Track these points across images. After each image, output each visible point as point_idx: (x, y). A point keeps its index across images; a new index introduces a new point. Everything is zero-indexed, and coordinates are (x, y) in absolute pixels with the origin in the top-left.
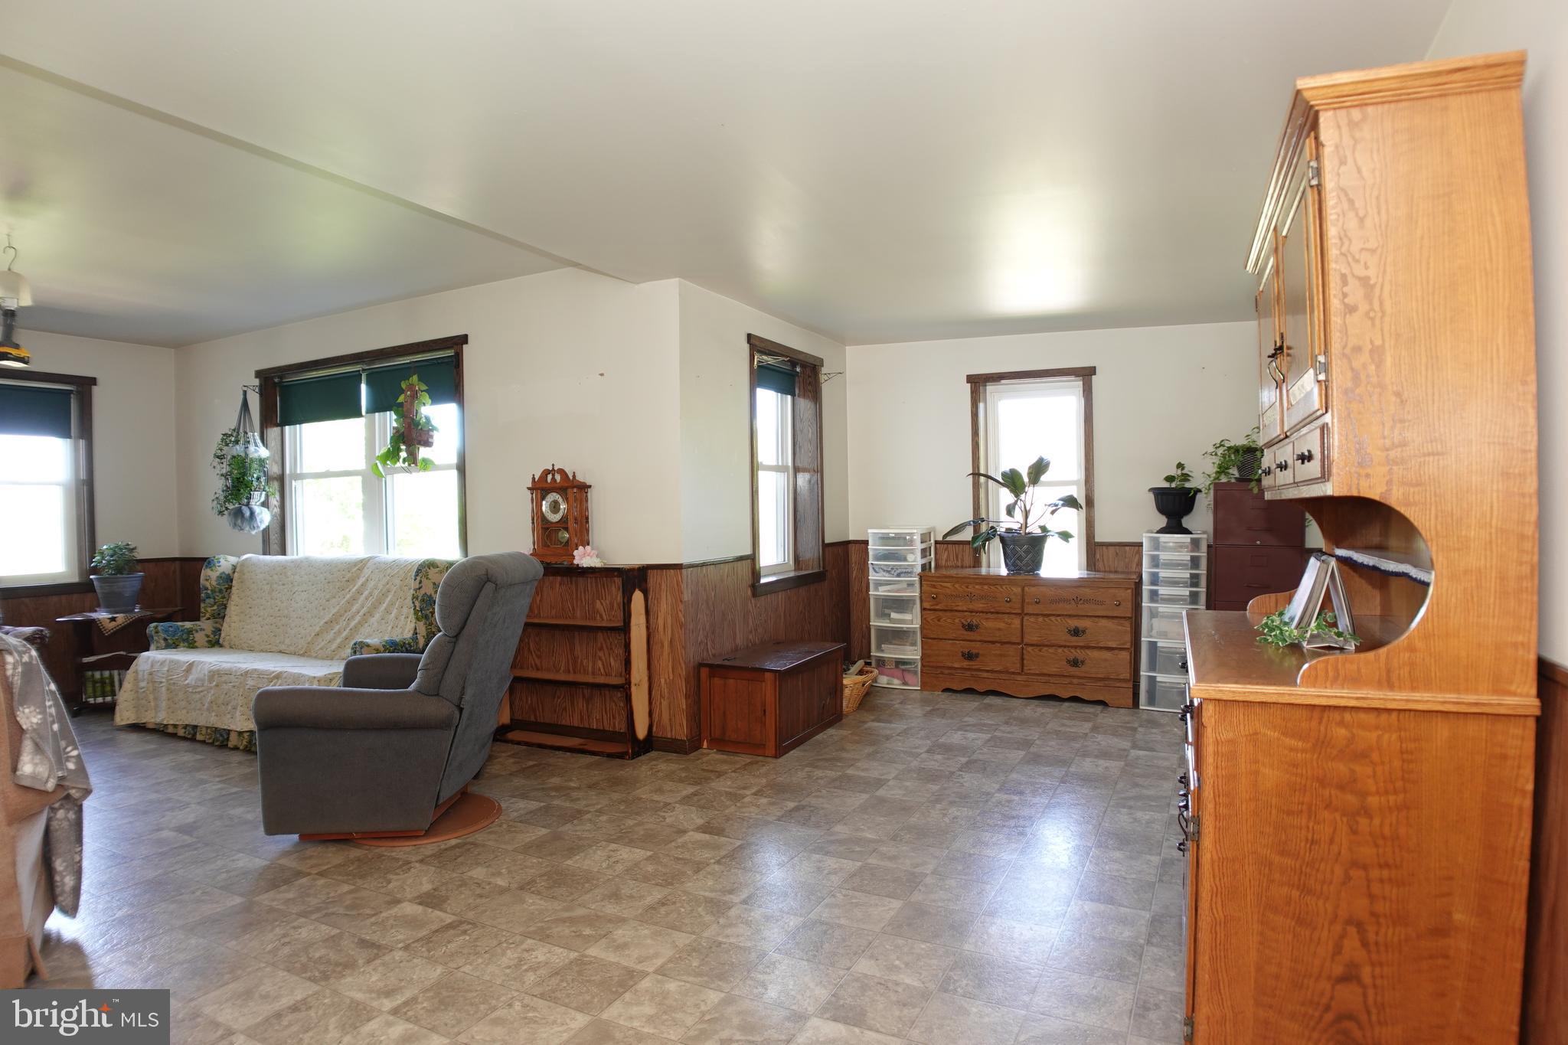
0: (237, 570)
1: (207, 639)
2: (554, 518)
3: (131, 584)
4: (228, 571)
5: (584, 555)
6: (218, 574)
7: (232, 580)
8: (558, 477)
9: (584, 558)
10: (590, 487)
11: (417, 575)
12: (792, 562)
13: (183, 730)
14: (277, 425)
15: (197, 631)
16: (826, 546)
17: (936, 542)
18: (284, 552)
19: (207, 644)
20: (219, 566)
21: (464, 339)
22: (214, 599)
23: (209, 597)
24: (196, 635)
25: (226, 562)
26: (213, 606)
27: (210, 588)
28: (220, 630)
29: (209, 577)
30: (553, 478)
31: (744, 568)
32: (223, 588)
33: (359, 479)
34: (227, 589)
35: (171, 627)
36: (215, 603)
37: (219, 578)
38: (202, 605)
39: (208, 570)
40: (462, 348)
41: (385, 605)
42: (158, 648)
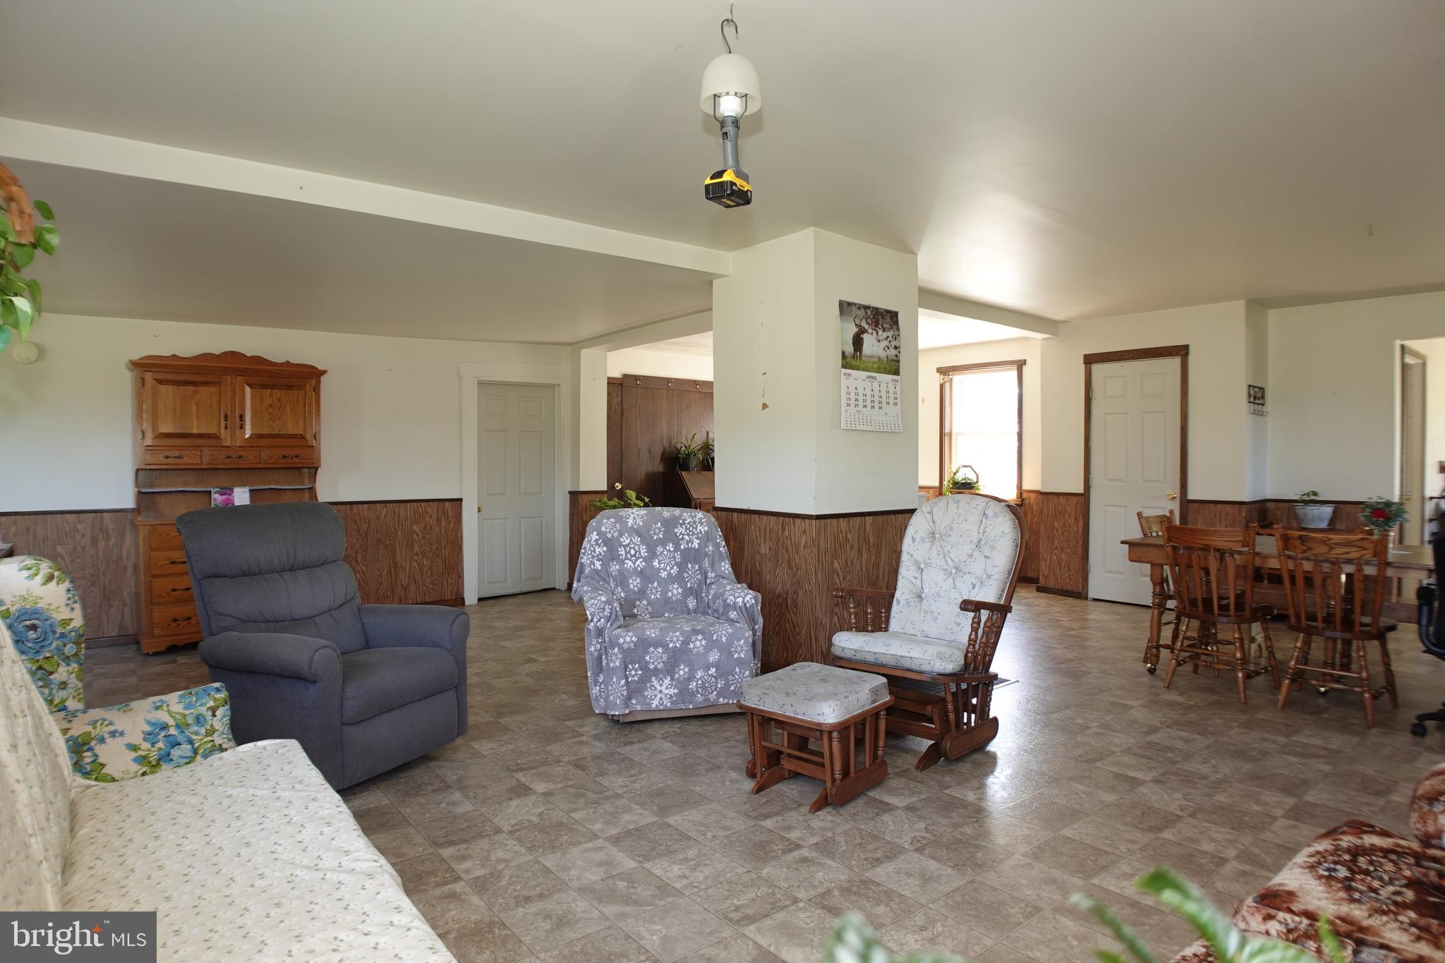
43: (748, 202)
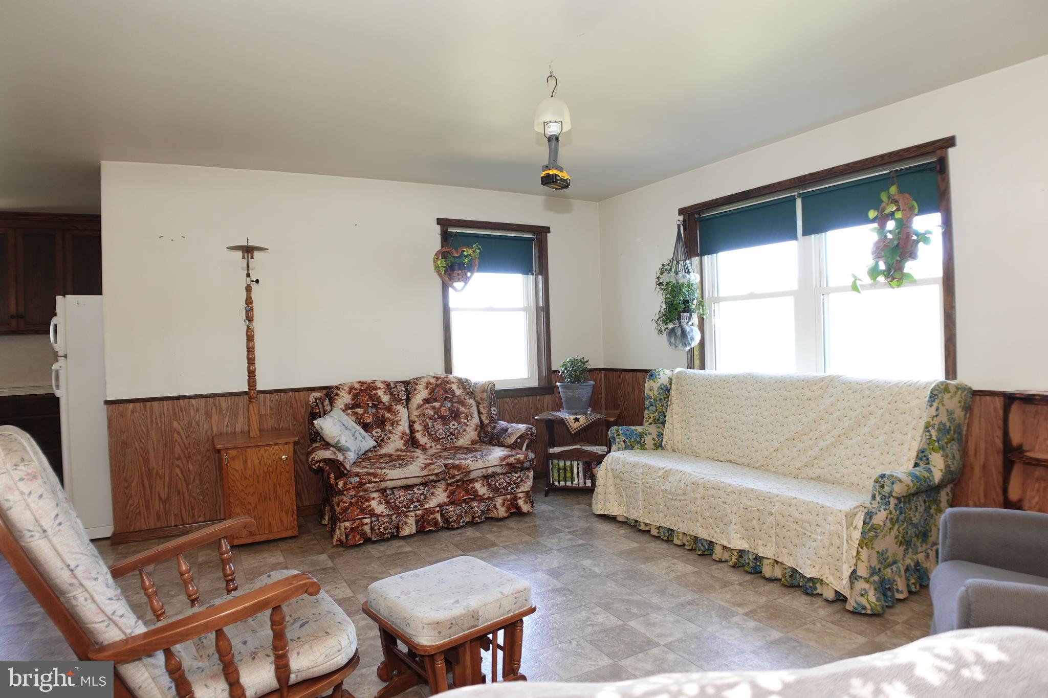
0: (673, 382)
1: (653, 442)
3: (585, 391)
4: (666, 383)
6: (659, 385)
7: (669, 391)
13: (657, 531)
14: (697, 255)
15: (646, 435)
19: (653, 447)
20: (659, 378)
21: (950, 142)
22: (656, 407)
23: (652, 405)
24: (646, 438)
25: (664, 376)
26: (654, 413)
27: (653, 397)
28: (662, 434)
29: (651, 388)
32: (662, 397)
33: (791, 299)
34: (665, 398)
35: (628, 430)
36: (656, 410)
37: (660, 388)
38: (646, 412)
39: (651, 382)
40: (946, 154)
42: (619, 449)
43: (567, 186)
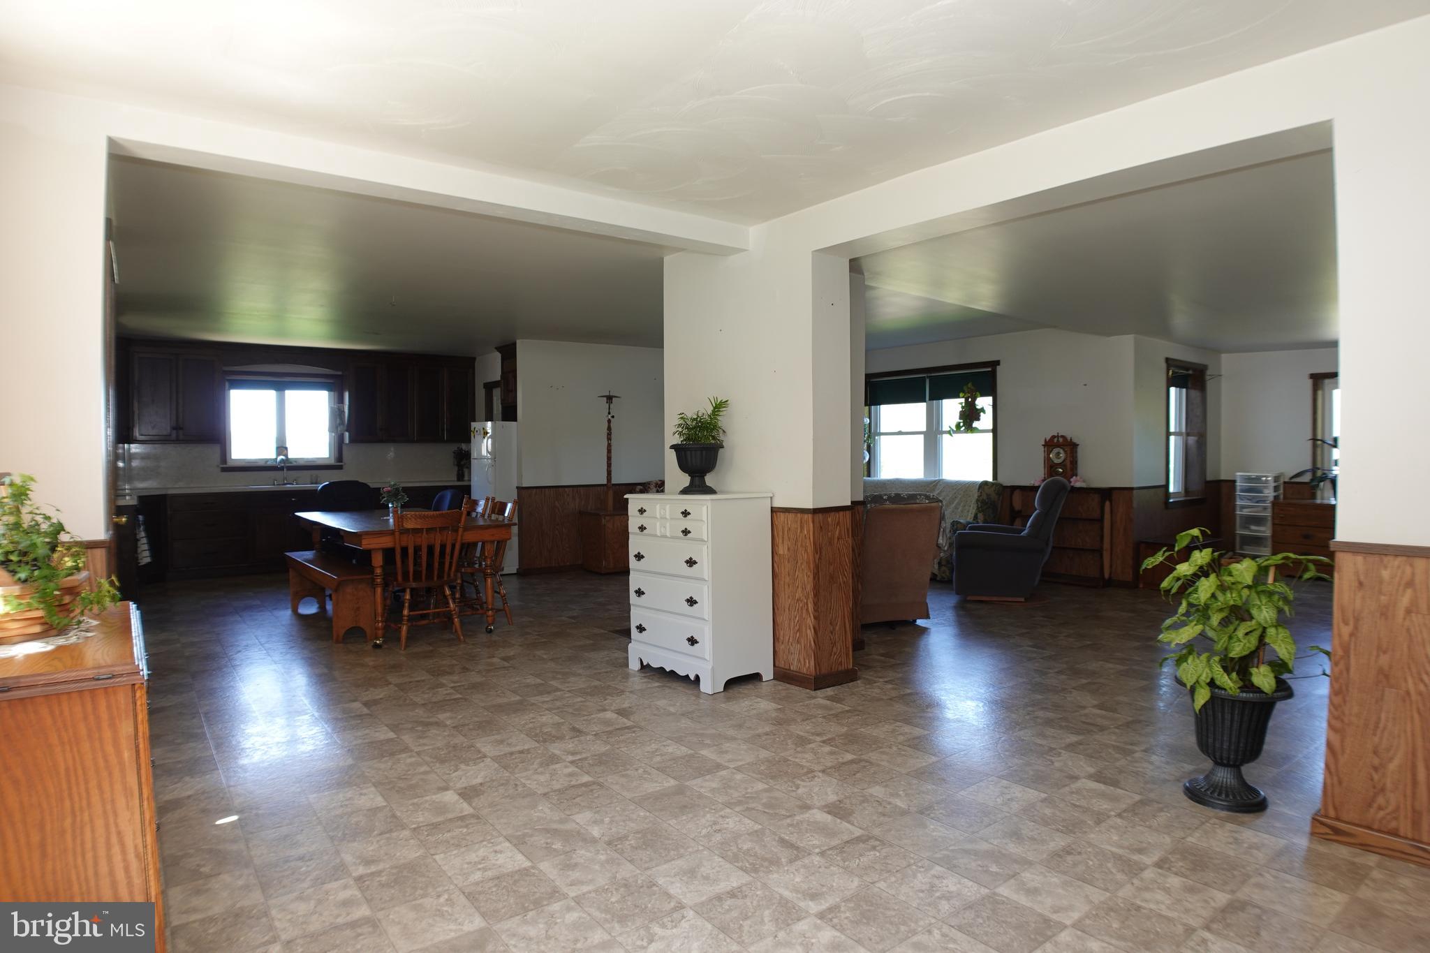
2: (1056, 461)
5: (1076, 481)
8: (1061, 440)
9: (1077, 483)
10: (1078, 445)
11: (979, 489)
12: (1183, 492)
16: (1207, 482)
17: (1285, 483)
18: (869, 475)
21: (998, 363)
30: (1058, 440)
31: (1161, 492)
33: (922, 436)
41: (954, 505)
